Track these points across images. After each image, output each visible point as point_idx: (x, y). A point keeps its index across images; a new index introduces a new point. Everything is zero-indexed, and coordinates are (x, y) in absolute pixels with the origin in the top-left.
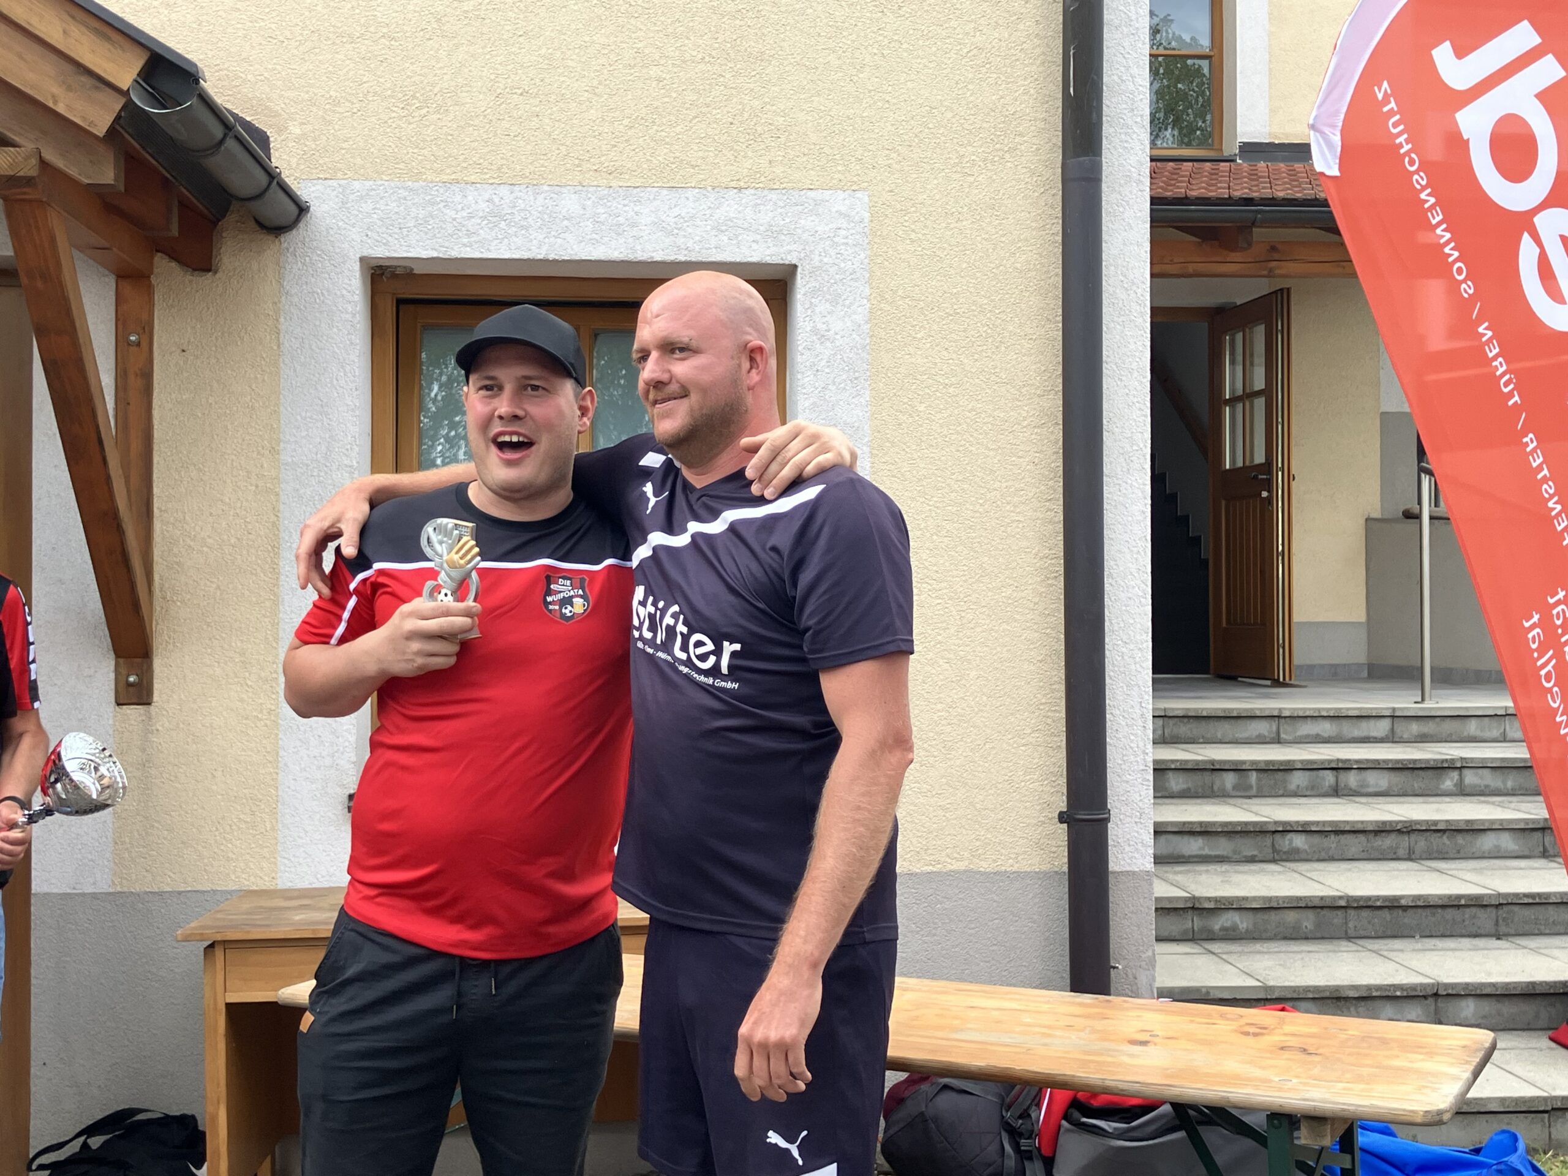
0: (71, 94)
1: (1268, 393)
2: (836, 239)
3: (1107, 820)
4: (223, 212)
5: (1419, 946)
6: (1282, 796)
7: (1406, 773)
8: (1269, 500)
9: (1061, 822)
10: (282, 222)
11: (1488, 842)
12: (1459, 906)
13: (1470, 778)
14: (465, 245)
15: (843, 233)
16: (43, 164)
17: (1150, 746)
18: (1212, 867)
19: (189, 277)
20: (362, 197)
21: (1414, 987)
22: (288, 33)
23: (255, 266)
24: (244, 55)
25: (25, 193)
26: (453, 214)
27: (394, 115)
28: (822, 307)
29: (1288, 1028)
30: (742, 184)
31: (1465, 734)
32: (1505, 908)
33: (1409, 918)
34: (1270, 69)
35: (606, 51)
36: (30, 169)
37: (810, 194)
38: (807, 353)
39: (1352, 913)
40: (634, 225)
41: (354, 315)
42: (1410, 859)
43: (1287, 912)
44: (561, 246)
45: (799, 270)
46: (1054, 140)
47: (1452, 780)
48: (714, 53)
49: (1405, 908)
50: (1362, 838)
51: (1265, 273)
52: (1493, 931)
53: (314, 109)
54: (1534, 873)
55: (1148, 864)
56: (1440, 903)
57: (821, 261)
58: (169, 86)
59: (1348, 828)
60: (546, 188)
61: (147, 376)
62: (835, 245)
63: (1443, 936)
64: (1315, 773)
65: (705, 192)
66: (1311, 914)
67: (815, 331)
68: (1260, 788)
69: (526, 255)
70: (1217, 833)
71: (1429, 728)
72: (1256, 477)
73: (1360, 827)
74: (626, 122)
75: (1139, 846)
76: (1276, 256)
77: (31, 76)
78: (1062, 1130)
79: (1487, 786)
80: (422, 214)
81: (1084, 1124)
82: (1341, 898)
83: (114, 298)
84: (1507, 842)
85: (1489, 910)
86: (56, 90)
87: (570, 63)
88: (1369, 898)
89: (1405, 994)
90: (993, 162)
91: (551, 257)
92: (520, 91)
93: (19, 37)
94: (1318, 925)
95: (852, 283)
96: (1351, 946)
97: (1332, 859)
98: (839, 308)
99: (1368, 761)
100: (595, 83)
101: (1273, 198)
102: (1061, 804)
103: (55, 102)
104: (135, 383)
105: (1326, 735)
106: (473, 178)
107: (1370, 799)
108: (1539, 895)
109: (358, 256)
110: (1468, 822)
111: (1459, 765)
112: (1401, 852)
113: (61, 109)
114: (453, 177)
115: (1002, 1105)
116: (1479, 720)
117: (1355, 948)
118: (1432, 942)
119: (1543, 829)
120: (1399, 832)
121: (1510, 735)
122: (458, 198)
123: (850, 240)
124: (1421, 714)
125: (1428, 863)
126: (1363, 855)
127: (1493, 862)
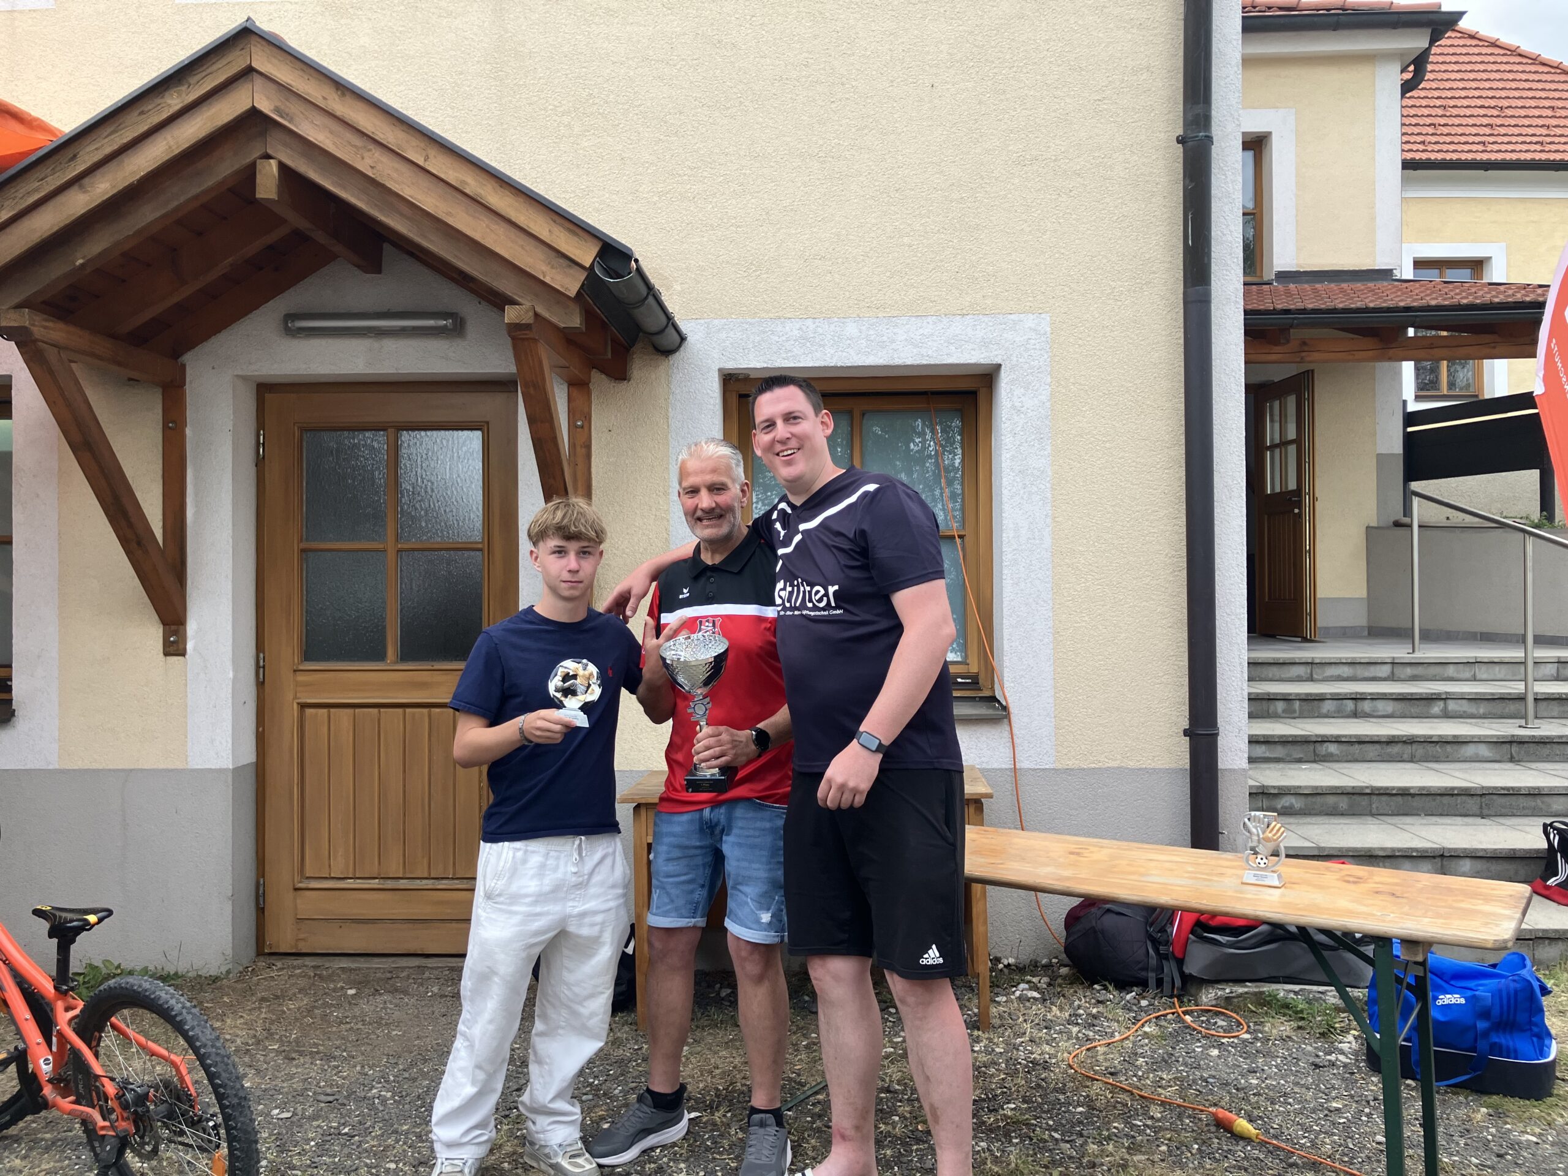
0: (554, 271)
1: (1298, 442)
2: (1028, 346)
3: (1217, 734)
4: (633, 342)
5: (1425, 821)
6: (1317, 717)
7: (1406, 701)
8: (1300, 515)
9: (1185, 736)
10: (670, 348)
11: (1470, 750)
12: (1452, 795)
13: (1452, 706)
14: (784, 359)
15: (1032, 342)
16: (536, 315)
17: (1246, 684)
18: (1272, 765)
19: (613, 384)
20: (719, 330)
21: (1426, 850)
23: (653, 376)
24: (645, 240)
25: (526, 334)
26: (776, 338)
27: (739, 276)
28: (1019, 391)
29: (1377, 879)
30: (964, 312)
31: (1446, 675)
32: (1487, 797)
33: (1416, 803)
34: (1297, 221)
35: (875, 228)
36: (528, 319)
37: (1012, 317)
38: (1009, 422)
39: (1374, 798)
40: (893, 341)
41: (714, 406)
42: (1411, 761)
43: (1328, 796)
44: (846, 357)
45: (1003, 367)
46: (1177, 276)
47: (1439, 706)
48: (946, 226)
49: (1413, 795)
50: (1377, 746)
51: (1298, 360)
52: (1478, 812)
53: (689, 274)
54: (1506, 773)
55: (1244, 763)
56: (1439, 792)
57: (1017, 361)
58: (615, 265)
59: (1367, 740)
60: (836, 319)
61: (588, 447)
62: (1027, 350)
63: (1441, 815)
64: (1340, 702)
65: (940, 318)
66: (1345, 799)
67: (1013, 407)
68: (1302, 712)
70: (1275, 743)
71: (1419, 671)
72: (1290, 499)
73: (1376, 739)
74: (888, 274)
75: (1238, 751)
76: (1306, 348)
77: (529, 260)
78: (1190, 941)
79: (1464, 712)
80: (758, 338)
81: (1206, 937)
82: (1367, 787)
83: (567, 396)
84: (1484, 751)
85: (1475, 798)
86: (544, 268)
87: (852, 237)
88: (1387, 788)
89: (1419, 854)
90: (1134, 291)
91: (839, 364)
92: (819, 257)
93: (522, 236)
94: (1351, 806)
95: (1039, 375)
96: (1375, 821)
97: (1356, 761)
98: (1030, 392)
99: (1378, 694)
100: (868, 249)
101: (1305, 309)
102: (1186, 724)
103: (544, 277)
104: (581, 451)
105: (1345, 675)
106: (788, 315)
107: (1381, 720)
108: (1513, 788)
109: (717, 368)
110: (1455, 736)
111: (1444, 697)
112: (1405, 757)
113: (547, 280)
114: (777, 315)
115: (1146, 924)
116: (1455, 666)
117: (1378, 822)
118: (1434, 819)
119: (1511, 742)
120: (1404, 742)
121: (1478, 676)
122: (779, 328)
123: (1037, 347)
124: (1413, 661)
125: (1426, 764)
126: (1378, 758)
127: (1473, 764)
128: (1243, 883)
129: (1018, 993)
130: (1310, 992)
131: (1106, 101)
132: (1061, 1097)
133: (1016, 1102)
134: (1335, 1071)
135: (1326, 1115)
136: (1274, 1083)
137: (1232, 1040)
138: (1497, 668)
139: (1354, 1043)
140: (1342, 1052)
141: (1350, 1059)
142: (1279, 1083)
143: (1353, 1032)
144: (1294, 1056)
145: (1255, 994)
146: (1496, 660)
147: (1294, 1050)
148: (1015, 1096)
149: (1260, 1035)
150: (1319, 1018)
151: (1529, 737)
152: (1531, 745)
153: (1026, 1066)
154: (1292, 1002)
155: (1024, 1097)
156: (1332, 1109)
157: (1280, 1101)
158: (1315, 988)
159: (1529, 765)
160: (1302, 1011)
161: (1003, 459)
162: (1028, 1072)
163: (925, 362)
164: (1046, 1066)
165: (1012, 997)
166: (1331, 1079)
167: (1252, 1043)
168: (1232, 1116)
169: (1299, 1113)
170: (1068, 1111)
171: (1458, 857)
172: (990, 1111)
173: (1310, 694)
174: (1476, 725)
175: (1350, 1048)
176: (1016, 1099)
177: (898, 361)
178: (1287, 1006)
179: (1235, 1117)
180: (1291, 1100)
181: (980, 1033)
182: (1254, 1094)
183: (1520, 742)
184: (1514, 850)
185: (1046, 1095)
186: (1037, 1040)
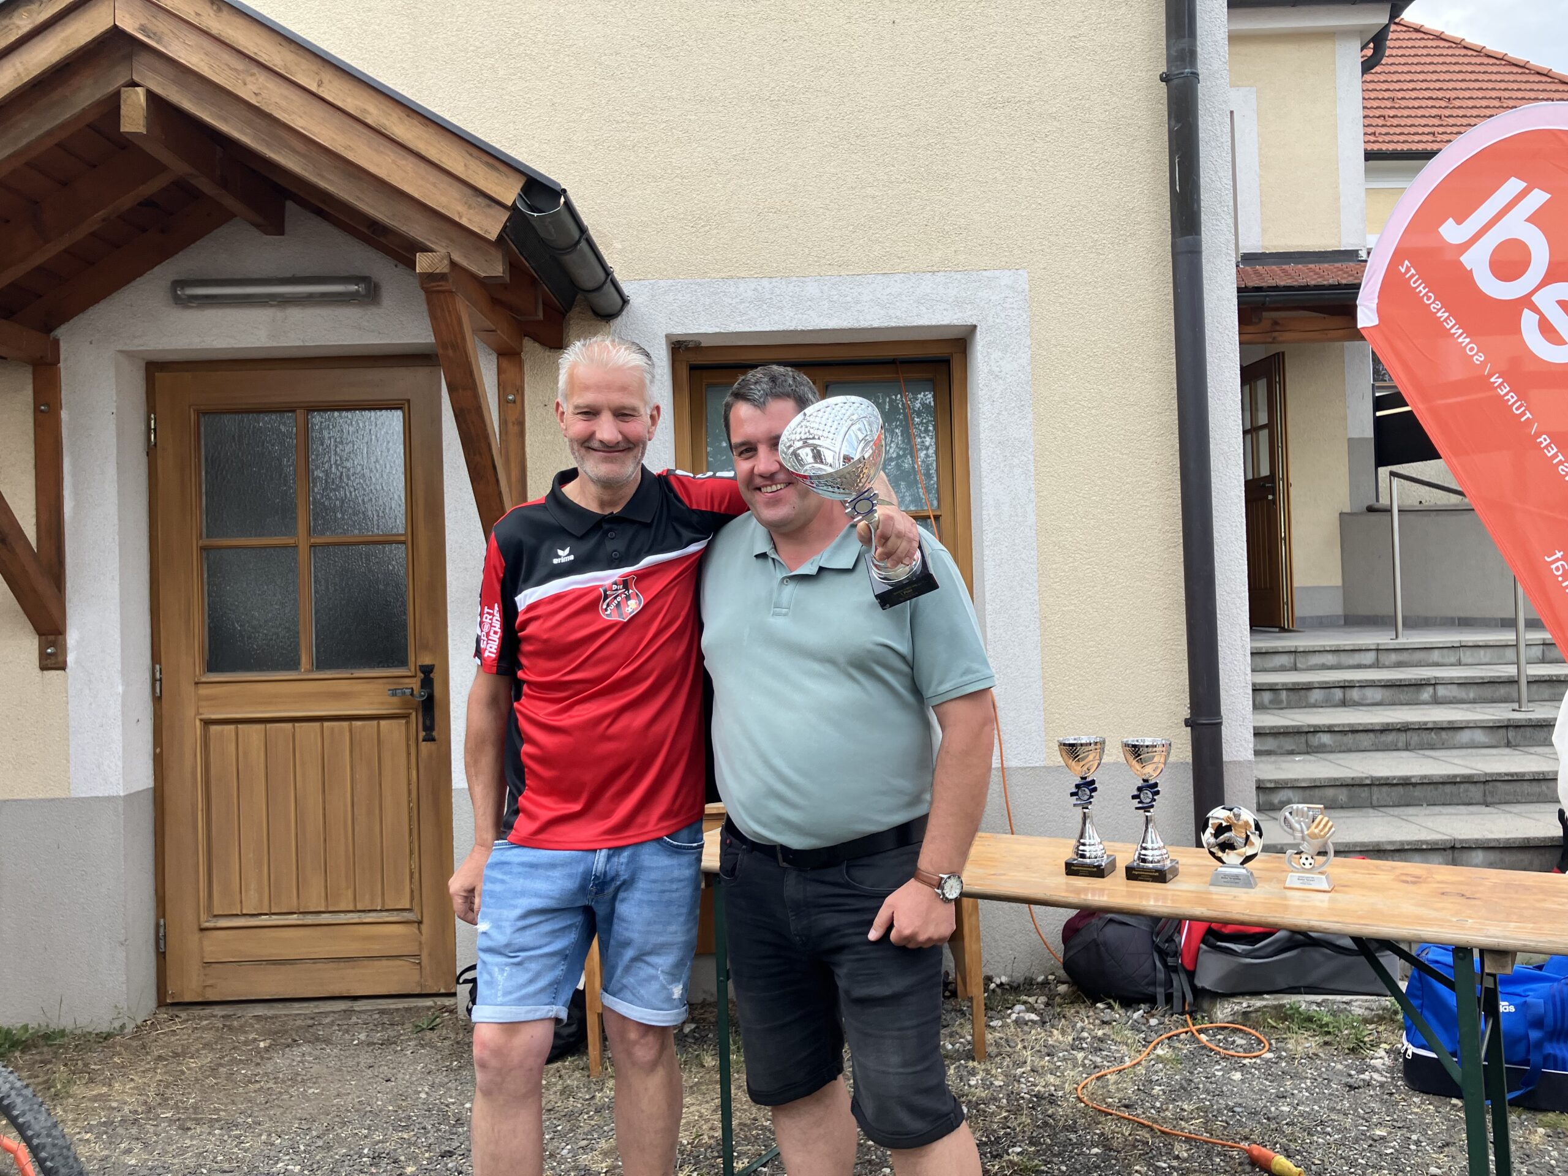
0: (471, 211)
1: (1270, 426)
2: (1005, 305)
3: (1220, 724)
4: (569, 306)
5: (1427, 812)
6: (1305, 707)
7: (1394, 688)
8: (1274, 501)
9: (1187, 725)
10: (610, 311)
11: (1465, 736)
12: (1455, 783)
13: (1441, 691)
14: (738, 323)
15: (1009, 300)
16: (453, 264)
17: (1249, 673)
19: (547, 353)
20: (665, 292)
21: (1436, 842)
22: (610, 177)
24: (581, 194)
25: (441, 286)
26: (729, 300)
27: (685, 232)
28: (996, 355)
30: (935, 268)
31: (1431, 661)
32: (1491, 784)
33: (1418, 792)
34: (1261, 202)
35: (834, 179)
36: (443, 267)
37: (985, 273)
38: (986, 389)
39: (1375, 789)
40: (857, 302)
41: (662, 376)
42: (1407, 749)
43: (1326, 789)
44: (806, 319)
45: (978, 328)
46: (1163, 226)
47: (1429, 692)
48: (912, 175)
49: (1415, 785)
50: (1371, 735)
51: (1270, 340)
52: (1482, 801)
53: (631, 230)
54: (1507, 758)
55: (1250, 756)
56: (1441, 780)
57: (994, 322)
59: (1361, 728)
60: (794, 278)
61: (521, 423)
62: (1005, 309)
63: (1443, 804)
64: (1327, 691)
65: (907, 276)
66: (1344, 790)
67: (991, 372)
68: (1289, 702)
69: (781, 328)
70: (1266, 734)
71: (1404, 657)
72: (1264, 486)
73: (1370, 727)
74: (850, 228)
75: (1243, 742)
76: (1278, 328)
77: (444, 200)
78: (1201, 952)
79: (1454, 697)
80: (708, 301)
81: (1219, 947)
82: (1367, 778)
83: (496, 370)
84: (1480, 736)
85: (1478, 785)
86: (460, 208)
87: (810, 188)
88: (1388, 778)
89: (1430, 847)
90: (1119, 244)
91: (799, 328)
92: (773, 211)
93: (435, 172)
94: (1350, 798)
95: (1017, 336)
96: (1377, 813)
97: (1350, 751)
98: (1008, 355)
99: (1366, 681)
100: (828, 202)
101: (1277, 287)
102: (1186, 713)
103: (460, 217)
104: (513, 429)
105: (1329, 664)
106: (742, 274)
107: (1370, 708)
108: (1516, 774)
109: (664, 333)
110: (1450, 722)
111: (1433, 682)
112: (1400, 745)
113: (464, 222)
114: (729, 274)
115: (1152, 934)
116: (1441, 650)
117: (1380, 814)
118: (1437, 809)
119: (1507, 727)
120: (1399, 730)
121: (1464, 660)
122: (732, 289)
123: (1014, 306)
124: (1397, 647)
125: (1421, 752)
126: (1373, 748)
127: (1469, 751)
128: (1285, 888)
129: (1014, 1016)
130: (1334, 1002)
131: (1082, 38)
132: (1073, 1136)
133: (1023, 1145)
134: (1372, 1093)
135: (1370, 1146)
136: (1308, 1109)
137: (1254, 1060)
138: (1482, 652)
139: (1386, 1059)
140: (1375, 1070)
141: (1386, 1077)
142: (1313, 1109)
143: (1383, 1046)
144: (1325, 1076)
145: (1275, 1007)
146: (1481, 644)
147: (1323, 1069)
148: (1020, 1138)
149: (1284, 1054)
150: (1346, 1032)
151: (1526, 720)
152: (1528, 729)
153: (1030, 1101)
154: (1315, 1014)
155: (1031, 1138)
156: (1376, 1138)
157: (1316, 1131)
158: (1338, 998)
159: (1526, 749)
160: (1327, 1025)
161: (981, 429)
162: (1033, 1108)
163: (893, 325)
164: (1052, 1100)
165: (1009, 1021)
166: (1369, 1101)
167: (1276, 1063)
168: (1267, 1152)
169: (1340, 1144)
170: (1082, 1153)
171: (1470, 848)
172: (995, 1157)
173: (1298, 684)
174: (1468, 710)
175: (1384, 1064)
176: (1022, 1141)
177: (864, 324)
178: (1310, 1019)
179: (1272, 1154)
180: (1329, 1129)
181: (976, 1063)
182: (1287, 1124)
183: (1517, 726)
184: (1528, 839)
185: (1055, 1134)
186: (1040, 1069)
